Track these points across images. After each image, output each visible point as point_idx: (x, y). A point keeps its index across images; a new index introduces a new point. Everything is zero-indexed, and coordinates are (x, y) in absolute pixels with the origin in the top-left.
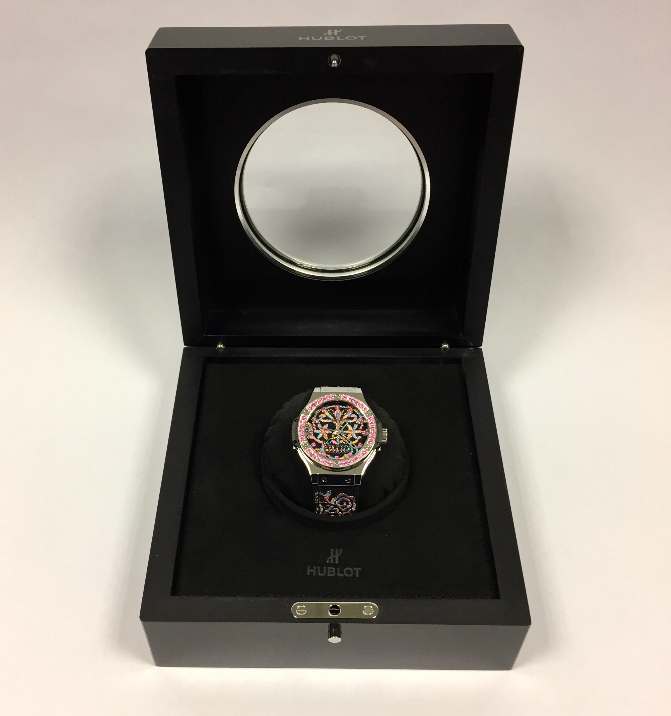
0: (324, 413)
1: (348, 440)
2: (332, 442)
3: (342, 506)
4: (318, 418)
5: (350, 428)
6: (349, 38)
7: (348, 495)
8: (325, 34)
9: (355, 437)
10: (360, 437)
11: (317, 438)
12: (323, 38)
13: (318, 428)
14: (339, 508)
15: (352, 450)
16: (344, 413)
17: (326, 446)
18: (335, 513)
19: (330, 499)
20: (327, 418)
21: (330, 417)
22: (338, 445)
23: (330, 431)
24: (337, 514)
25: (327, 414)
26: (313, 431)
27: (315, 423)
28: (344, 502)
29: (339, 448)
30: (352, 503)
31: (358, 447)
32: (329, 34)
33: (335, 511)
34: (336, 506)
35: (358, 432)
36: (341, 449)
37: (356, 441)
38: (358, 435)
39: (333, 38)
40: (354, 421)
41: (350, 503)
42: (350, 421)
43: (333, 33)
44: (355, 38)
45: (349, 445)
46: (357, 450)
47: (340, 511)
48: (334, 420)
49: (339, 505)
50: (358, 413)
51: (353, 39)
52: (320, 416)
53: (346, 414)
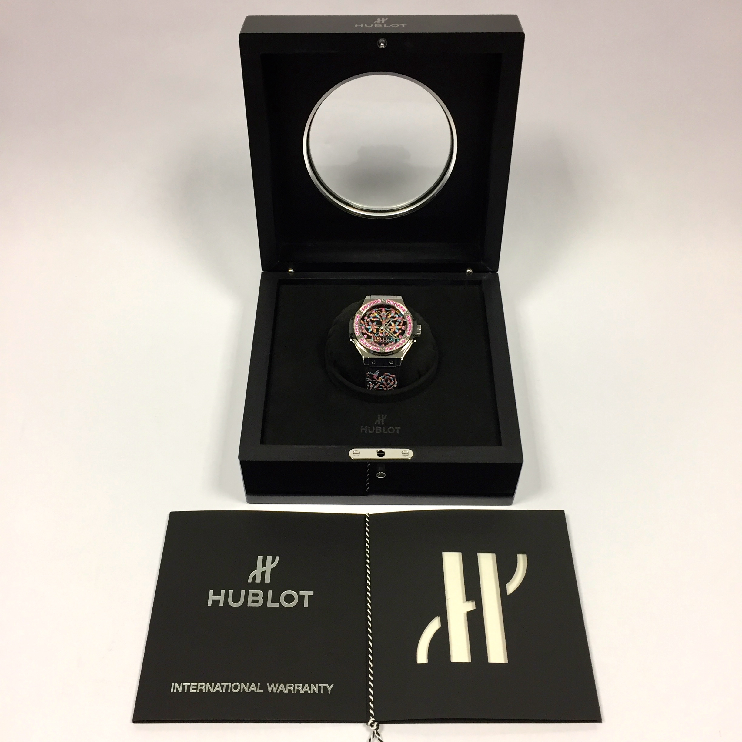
0: (373, 314)
1: (391, 333)
2: (379, 335)
3: (387, 383)
4: (369, 317)
5: (393, 324)
6: (393, 25)
7: (391, 374)
8: (375, 22)
9: (397, 331)
10: (400, 331)
11: (368, 332)
12: (374, 26)
13: (368, 325)
14: (384, 385)
15: (394, 340)
16: (388, 314)
17: (375, 338)
18: (381, 389)
19: (378, 378)
20: (375, 317)
21: (378, 316)
22: (384, 337)
23: (378, 326)
24: (383, 390)
25: (376, 314)
26: (365, 327)
27: (367, 321)
28: (388, 380)
29: (385, 339)
30: (394, 381)
31: (399, 338)
32: (378, 22)
33: (381, 387)
34: (382, 384)
35: (399, 327)
36: (386, 340)
37: (398, 334)
38: (399, 329)
39: (381, 26)
40: (396, 319)
41: (393, 381)
42: (393, 320)
43: (381, 22)
44: (398, 25)
45: (392, 337)
46: (398, 340)
47: (386, 387)
48: (381, 318)
49: (384, 382)
50: (399, 314)
51: (397, 26)
52: (370, 316)
53: (390, 314)
